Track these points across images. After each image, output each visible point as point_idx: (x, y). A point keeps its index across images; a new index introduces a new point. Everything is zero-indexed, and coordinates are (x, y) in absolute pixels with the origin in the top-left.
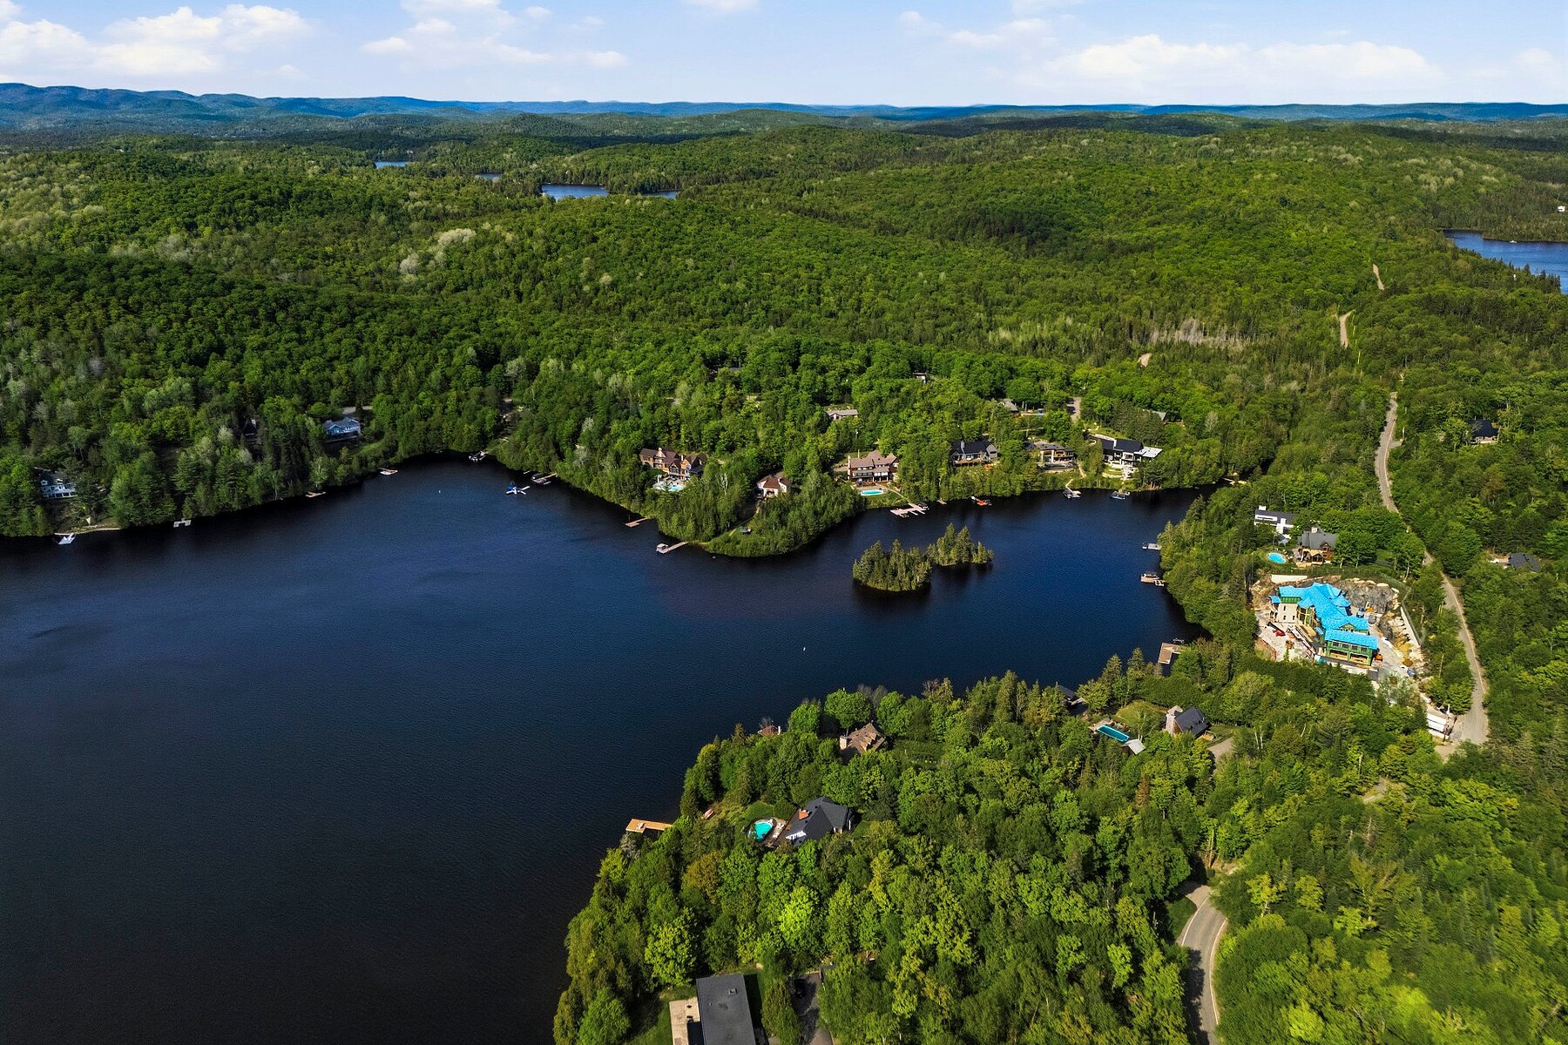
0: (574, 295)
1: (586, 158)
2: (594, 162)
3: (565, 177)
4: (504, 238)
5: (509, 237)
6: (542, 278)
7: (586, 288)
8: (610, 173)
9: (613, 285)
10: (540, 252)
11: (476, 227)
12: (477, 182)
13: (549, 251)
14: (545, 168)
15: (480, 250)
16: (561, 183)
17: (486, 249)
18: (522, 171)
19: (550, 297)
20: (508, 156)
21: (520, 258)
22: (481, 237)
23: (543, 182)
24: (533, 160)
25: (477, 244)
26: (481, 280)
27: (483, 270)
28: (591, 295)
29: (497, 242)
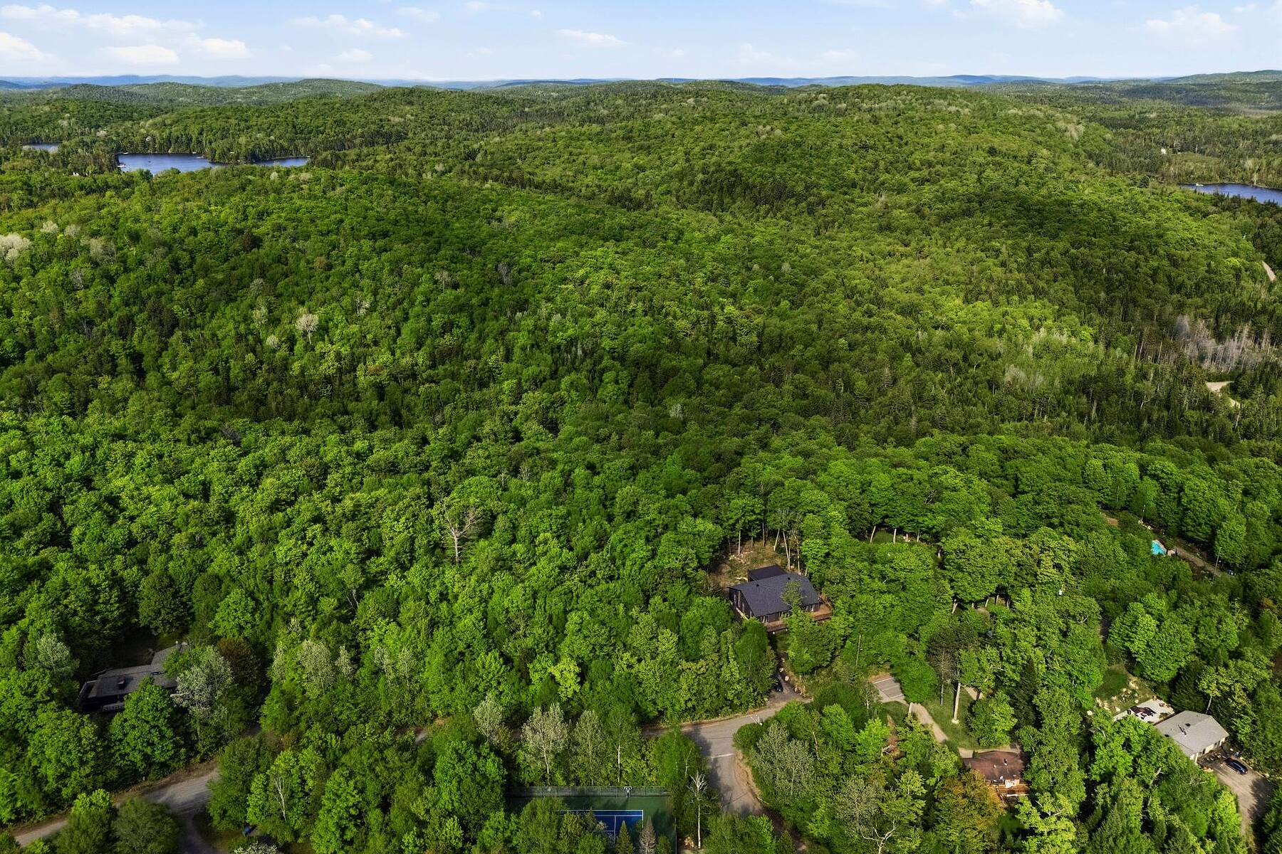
0: (250, 357)
1: (168, 122)
2: (181, 127)
3: (145, 145)
4: (87, 249)
5: (96, 245)
6: (175, 324)
7: (271, 340)
8: (204, 139)
9: (323, 330)
10: (160, 268)
11: (29, 228)
12: (26, 155)
13: (176, 267)
14: (118, 134)
15: (41, 274)
16: (141, 150)
17: (55, 269)
18: (87, 139)
19: (204, 364)
20: (65, 123)
21: (123, 284)
22: (43, 248)
23: (119, 151)
24: (97, 127)
25: (36, 263)
26: (53, 334)
27: (54, 315)
28: (282, 353)
29: (75, 255)
